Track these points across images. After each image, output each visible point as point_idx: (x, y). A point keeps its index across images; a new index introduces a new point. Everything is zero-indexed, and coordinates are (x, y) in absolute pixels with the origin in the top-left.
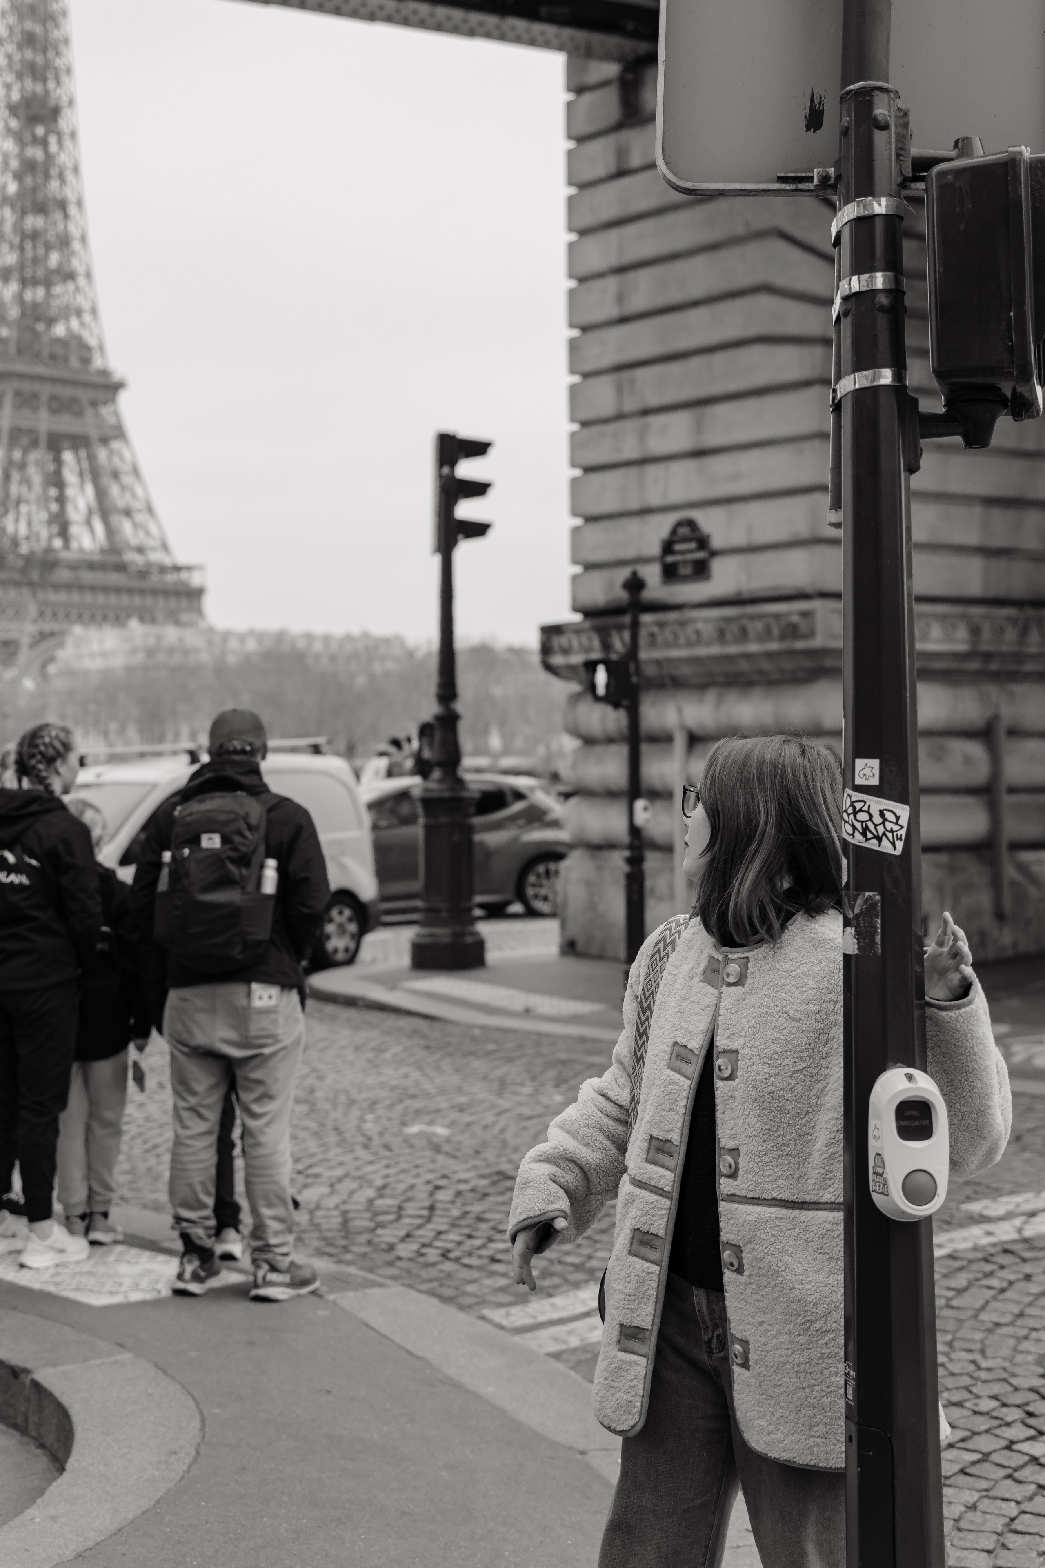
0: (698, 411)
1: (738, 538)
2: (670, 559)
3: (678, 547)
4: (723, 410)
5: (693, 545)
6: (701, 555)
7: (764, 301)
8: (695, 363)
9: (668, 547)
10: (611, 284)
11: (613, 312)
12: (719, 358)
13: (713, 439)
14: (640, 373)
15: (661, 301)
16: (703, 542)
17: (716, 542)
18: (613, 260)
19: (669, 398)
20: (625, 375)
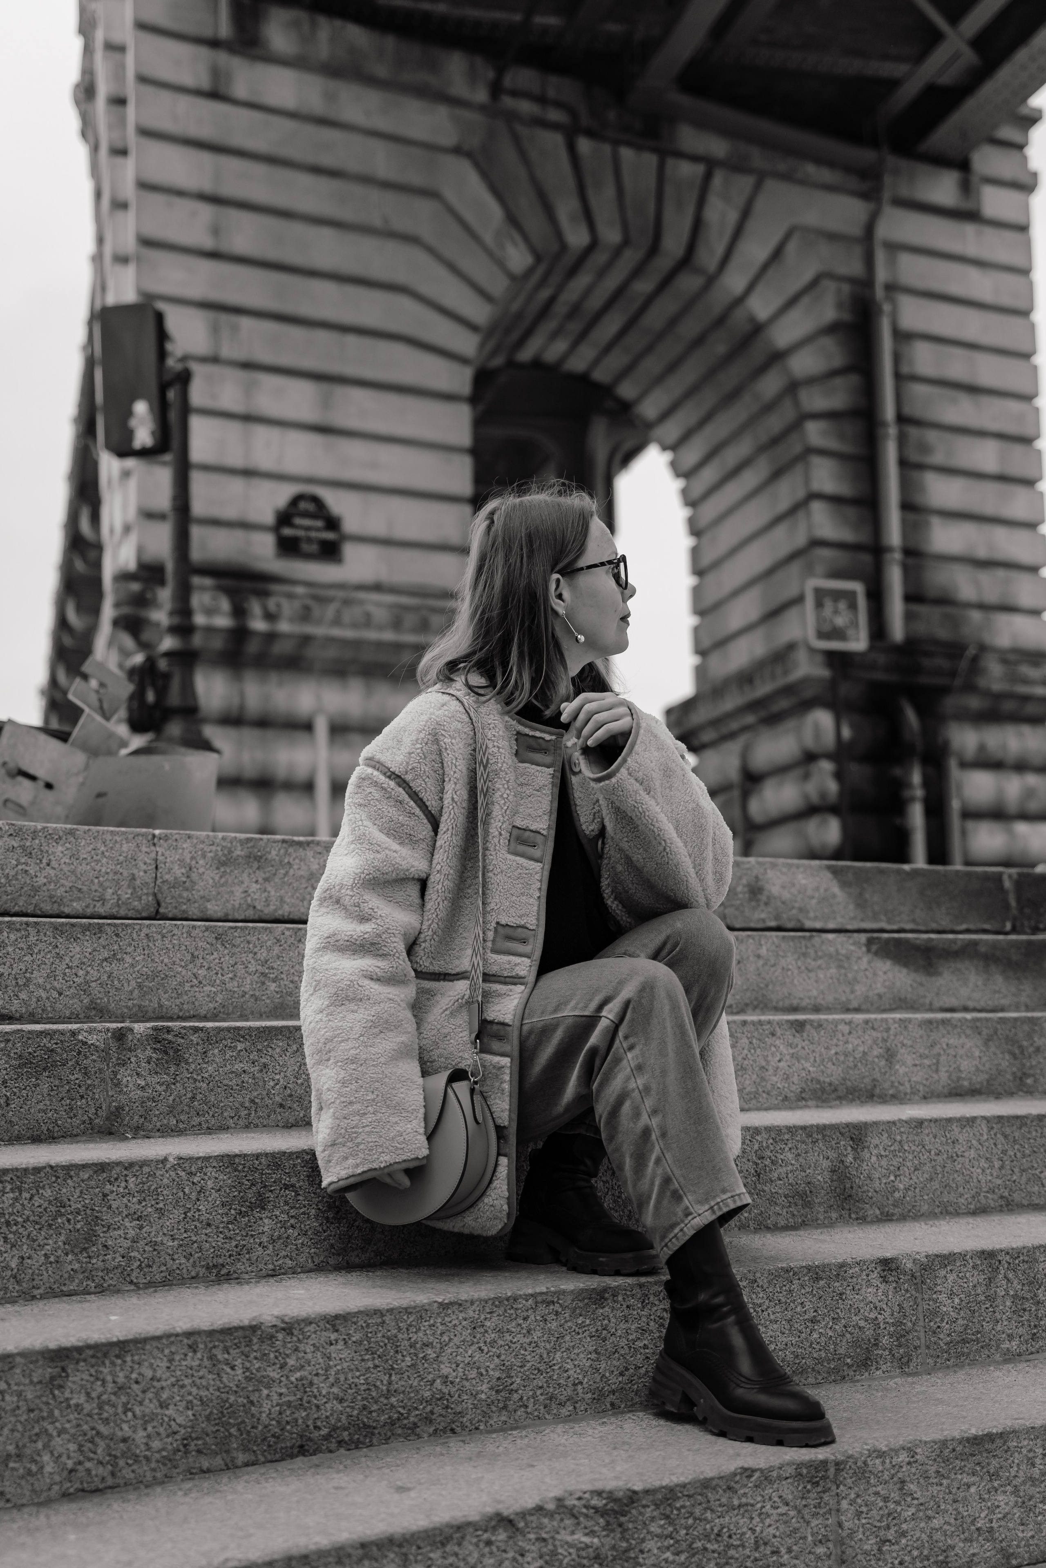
0: (325, 386)
1: (376, 527)
2: (287, 532)
3: (298, 521)
4: (357, 394)
5: (319, 523)
6: (330, 536)
7: (405, 303)
8: (322, 335)
9: (284, 518)
10: (206, 211)
11: (208, 243)
12: (351, 340)
13: (342, 419)
14: (246, 322)
15: (272, 254)
16: (333, 523)
17: (350, 525)
18: (207, 185)
19: (285, 360)
20: (224, 318)
